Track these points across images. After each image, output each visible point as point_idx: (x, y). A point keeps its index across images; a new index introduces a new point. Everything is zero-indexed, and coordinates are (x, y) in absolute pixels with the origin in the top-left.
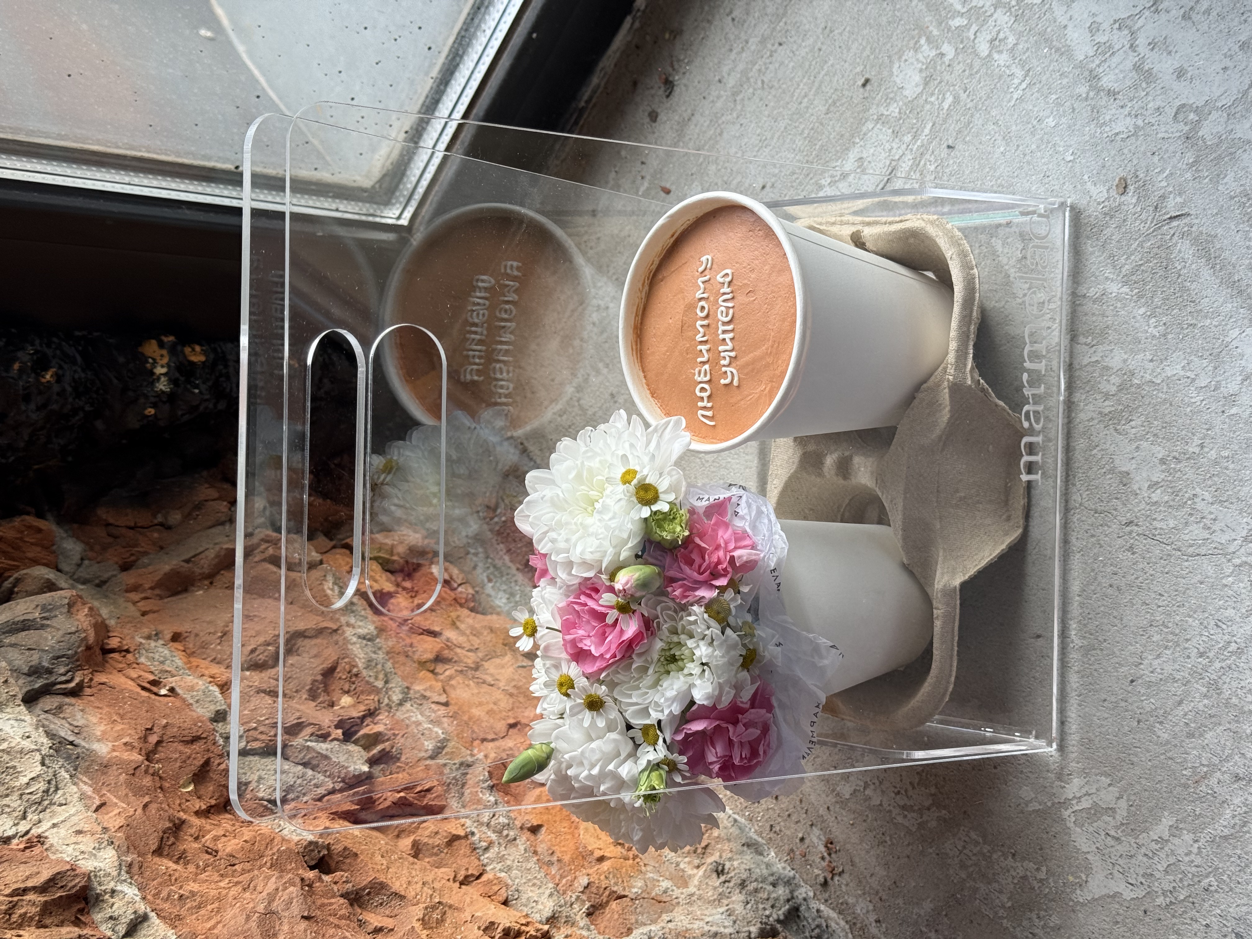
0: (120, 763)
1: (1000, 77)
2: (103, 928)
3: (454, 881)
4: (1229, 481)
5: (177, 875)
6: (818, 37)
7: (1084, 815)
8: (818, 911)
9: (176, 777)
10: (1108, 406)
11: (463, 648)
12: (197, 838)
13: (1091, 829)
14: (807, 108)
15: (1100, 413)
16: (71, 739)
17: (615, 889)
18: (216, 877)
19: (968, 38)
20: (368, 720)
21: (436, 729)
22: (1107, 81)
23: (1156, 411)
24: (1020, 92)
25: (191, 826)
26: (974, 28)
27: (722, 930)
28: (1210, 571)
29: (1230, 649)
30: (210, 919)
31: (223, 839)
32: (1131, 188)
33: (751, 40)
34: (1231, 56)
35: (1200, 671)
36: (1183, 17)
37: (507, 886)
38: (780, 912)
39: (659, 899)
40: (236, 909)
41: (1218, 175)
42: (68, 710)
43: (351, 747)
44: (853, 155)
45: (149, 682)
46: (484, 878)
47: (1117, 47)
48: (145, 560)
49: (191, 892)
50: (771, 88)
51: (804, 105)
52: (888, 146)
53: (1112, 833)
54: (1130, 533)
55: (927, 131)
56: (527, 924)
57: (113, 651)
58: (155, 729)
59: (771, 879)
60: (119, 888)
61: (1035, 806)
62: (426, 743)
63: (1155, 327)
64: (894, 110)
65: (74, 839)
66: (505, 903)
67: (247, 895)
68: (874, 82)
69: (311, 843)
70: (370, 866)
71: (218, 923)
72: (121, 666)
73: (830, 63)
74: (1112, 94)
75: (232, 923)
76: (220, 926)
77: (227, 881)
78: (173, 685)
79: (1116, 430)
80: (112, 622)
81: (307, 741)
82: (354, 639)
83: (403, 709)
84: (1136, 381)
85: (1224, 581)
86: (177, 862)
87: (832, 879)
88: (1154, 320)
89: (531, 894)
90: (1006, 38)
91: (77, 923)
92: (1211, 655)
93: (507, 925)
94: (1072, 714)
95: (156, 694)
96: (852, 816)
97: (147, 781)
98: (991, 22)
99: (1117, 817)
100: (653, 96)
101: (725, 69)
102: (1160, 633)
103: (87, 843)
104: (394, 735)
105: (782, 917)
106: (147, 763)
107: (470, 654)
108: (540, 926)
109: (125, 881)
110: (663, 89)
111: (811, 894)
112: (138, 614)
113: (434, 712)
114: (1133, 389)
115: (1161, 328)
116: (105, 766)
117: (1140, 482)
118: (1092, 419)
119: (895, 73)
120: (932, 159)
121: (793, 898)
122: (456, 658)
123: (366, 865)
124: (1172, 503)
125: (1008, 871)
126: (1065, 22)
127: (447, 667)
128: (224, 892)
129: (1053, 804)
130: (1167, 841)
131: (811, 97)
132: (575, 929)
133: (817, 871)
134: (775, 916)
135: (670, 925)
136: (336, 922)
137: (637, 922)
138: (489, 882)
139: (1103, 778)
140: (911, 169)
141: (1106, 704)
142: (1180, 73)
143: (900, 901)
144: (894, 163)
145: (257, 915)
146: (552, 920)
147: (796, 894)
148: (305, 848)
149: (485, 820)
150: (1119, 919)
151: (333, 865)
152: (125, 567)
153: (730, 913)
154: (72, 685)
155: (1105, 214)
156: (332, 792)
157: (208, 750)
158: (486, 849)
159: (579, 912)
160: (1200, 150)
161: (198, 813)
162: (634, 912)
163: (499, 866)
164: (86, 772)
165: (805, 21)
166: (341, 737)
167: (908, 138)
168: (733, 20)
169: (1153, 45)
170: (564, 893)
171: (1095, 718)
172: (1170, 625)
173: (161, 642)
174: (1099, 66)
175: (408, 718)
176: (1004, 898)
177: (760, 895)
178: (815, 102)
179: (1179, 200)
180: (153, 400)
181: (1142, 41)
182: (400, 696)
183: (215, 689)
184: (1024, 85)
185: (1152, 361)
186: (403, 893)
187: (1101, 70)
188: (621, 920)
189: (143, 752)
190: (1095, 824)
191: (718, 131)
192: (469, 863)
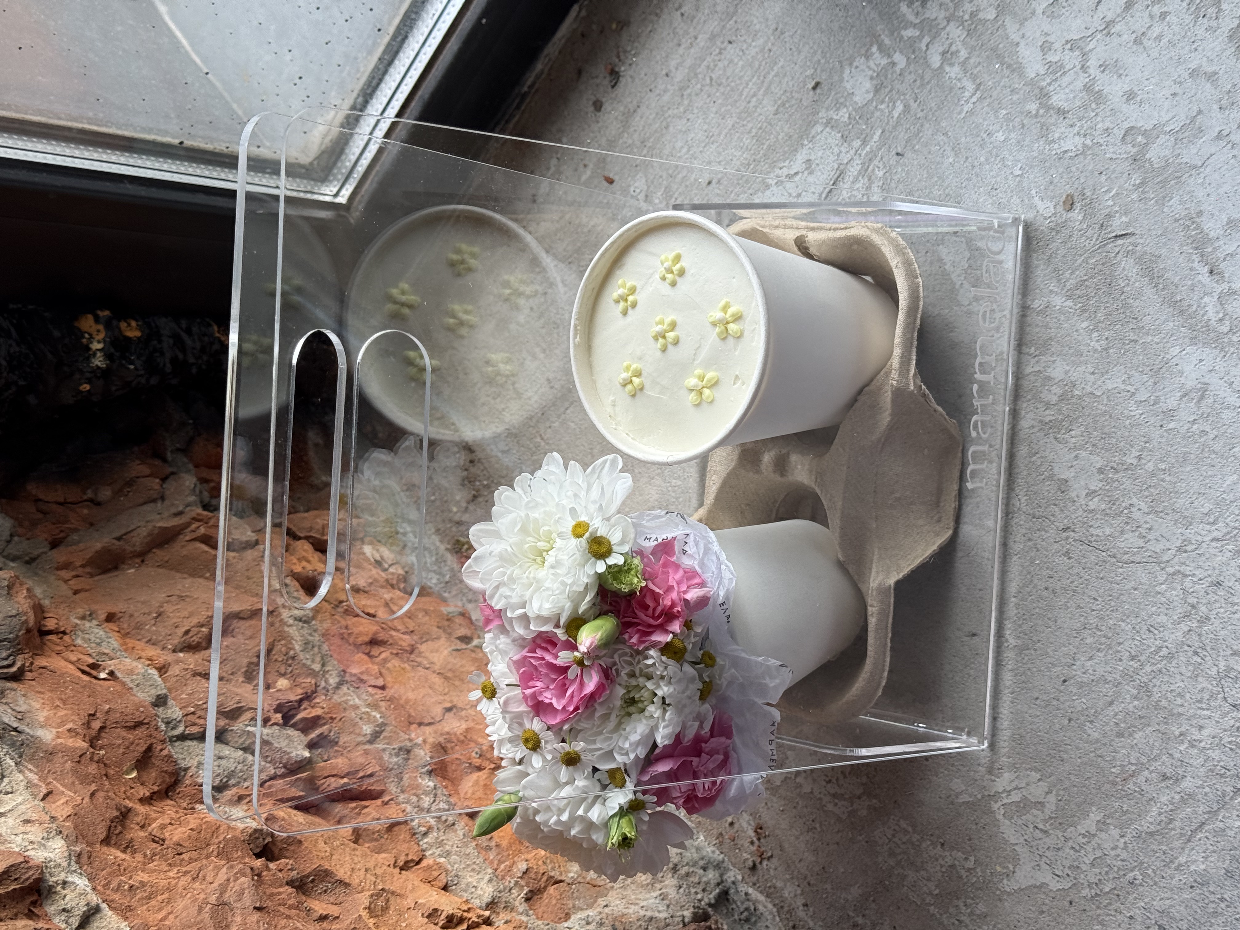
0: (65, 750)
1: (951, 89)
2: (56, 920)
3: (395, 866)
4: (1165, 493)
5: (126, 864)
6: (769, 38)
7: (1013, 808)
8: (747, 894)
9: (119, 764)
10: (1049, 415)
11: (398, 631)
12: (143, 827)
13: (1020, 822)
14: (756, 107)
15: (1041, 421)
16: (15, 725)
17: (552, 874)
18: (165, 867)
19: (920, 49)
20: (305, 704)
21: (374, 713)
22: (1057, 100)
23: (1096, 422)
24: (970, 105)
25: (137, 814)
26: (927, 39)
27: (657, 914)
28: (1144, 578)
29: (1161, 654)
30: (160, 909)
31: (170, 828)
32: (1078, 206)
33: (700, 37)
34: (1180, 82)
35: (1131, 673)
36: (1135, 41)
37: (447, 871)
38: (711, 896)
39: (594, 883)
40: (187, 901)
41: (1164, 198)
42: (10, 695)
43: (291, 732)
44: (801, 157)
45: (88, 666)
46: (424, 863)
47: (1068, 67)
48: (75, 537)
49: (141, 882)
50: (720, 85)
51: (752, 104)
52: (836, 150)
53: (1041, 826)
54: (1067, 538)
55: (876, 137)
56: (468, 910)
57: (50, 632)
58: (98, 715)
59: (701, 863)
60: (70, 879)
61: (965, 798)
62: (364, 728)
63: (1098, 341)
64: (843, 115)
65: (22, 829)
66: (445, 888)
67: (197, 885)
68: (825, 86)
69: (256, 831)
70: (315, 853)
71: (169, 914)
72: (59, 648)
73: (781, 64)
74: (1062, 112)
75: (184, 914)
76: (171, 917)
77: (175, 870)
78: (112, 668)
79: (1056, 438)
80: (46, 602)
81: (247, 725)
82: (291, 621)
83: (340, 692)
84: (1077, 392)
85: (1157, 589)
86: (124, 851)
87: (761, 863)
88: (1096, 334)
89: (470, 880)
90: (958, 51)
91: (31, 915)
92: (1143, 658)
93: (451, 912)
94: (1005, 711)
95: (96, 678)
96: (783, 802)
97: (93, 769)
98: (943, 34)
99: (1046, 810)
100: (597, 85)
101: (673, 63)
102: (1093, 635)
103: (35, 833)
104: (332, 718)
105: (713, 901)
106: (92, 750)
107: (405, 637)
108: (482, 913)
109: (75, 871)
110: (608, 79)
111: (739, 877)
112: (70, 593)
113: (372, 695)
114: (1074, 400)
115: (1104, 343)
116: (51, 754)
117: (1077, 490)
118: (1033, 427)
119: (846, 79)
120: (881, 165)
121: (722, 882)
122: (391, 641)
123: (310, 852)
124: (1108, 511)
125: (937, 860)
126: (1017, 39)
127: (382, 649)
128: (174, 882)
129: (983, 797)
130: (1094, 835)
131: (761, 97)
132: (514, 914)
133: (746, 856)
134: (706, 900)
135: (606, 910)
136: (287, 912)
137: (574, 907)
138: (429, 868)
139: (1033, 773)
140: (860, 173)
141: (1038, 702)
142: (1130, 96)
143: (828, 886)
144: (842, 167)
145: (209, 906)
146: (492, 905)
147: (725, 877)
148: (251, 836)
149: (426, 805)
150: (1045, 908)
151: (276, 851)
152: (55, 544)
153: (663, 897)
154: (14, 669)
155: (1052, 229)
156: (273, 778)
157: (151, 736)
158: (425, 834)
159: (517, 897)
160: (1147, 173)
161: (142, 801)
162: (572, 897)
163: (438, 852)
164: (31, 759)
165: (755, 21)
166: (281, 722)
167: (857, 143)
168: (682, 15)
169: (1103, 67)
170: (503, 878)
171: (1027, 716)
172: (1103, 628)
173: (95, 622)
174: (1050, 84)
175: (346, 702)
176: (932, 885)
177: (691, 879)
178: (764, 102)
179: (1124, 219)
180: (88, 375)
181: (1093, 62)
182: (337, 680)
183: (154, 672)
184: (974, 99)
185: (1093, 373)
186: (347, 881)
187: (1052, 88)
188: (559, 906)
189: (87, 739)
190: (1023, 817)
191: (664, 124)
192: (409, 848)
